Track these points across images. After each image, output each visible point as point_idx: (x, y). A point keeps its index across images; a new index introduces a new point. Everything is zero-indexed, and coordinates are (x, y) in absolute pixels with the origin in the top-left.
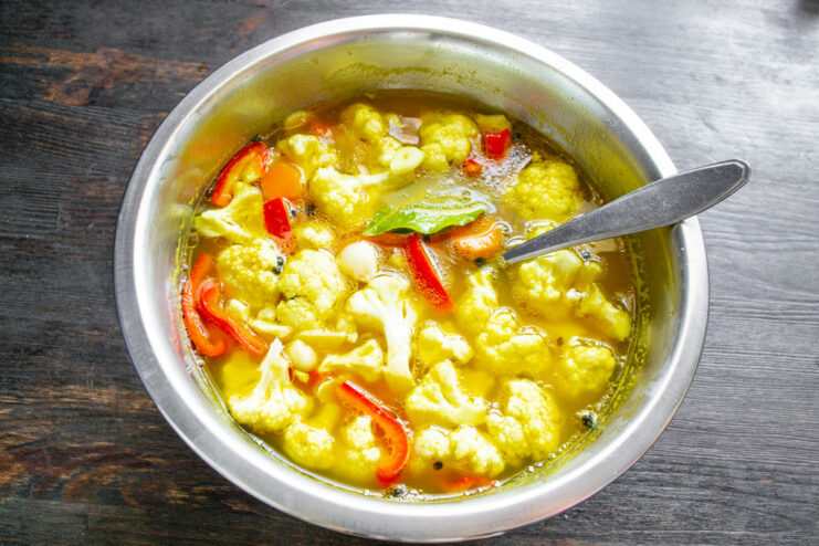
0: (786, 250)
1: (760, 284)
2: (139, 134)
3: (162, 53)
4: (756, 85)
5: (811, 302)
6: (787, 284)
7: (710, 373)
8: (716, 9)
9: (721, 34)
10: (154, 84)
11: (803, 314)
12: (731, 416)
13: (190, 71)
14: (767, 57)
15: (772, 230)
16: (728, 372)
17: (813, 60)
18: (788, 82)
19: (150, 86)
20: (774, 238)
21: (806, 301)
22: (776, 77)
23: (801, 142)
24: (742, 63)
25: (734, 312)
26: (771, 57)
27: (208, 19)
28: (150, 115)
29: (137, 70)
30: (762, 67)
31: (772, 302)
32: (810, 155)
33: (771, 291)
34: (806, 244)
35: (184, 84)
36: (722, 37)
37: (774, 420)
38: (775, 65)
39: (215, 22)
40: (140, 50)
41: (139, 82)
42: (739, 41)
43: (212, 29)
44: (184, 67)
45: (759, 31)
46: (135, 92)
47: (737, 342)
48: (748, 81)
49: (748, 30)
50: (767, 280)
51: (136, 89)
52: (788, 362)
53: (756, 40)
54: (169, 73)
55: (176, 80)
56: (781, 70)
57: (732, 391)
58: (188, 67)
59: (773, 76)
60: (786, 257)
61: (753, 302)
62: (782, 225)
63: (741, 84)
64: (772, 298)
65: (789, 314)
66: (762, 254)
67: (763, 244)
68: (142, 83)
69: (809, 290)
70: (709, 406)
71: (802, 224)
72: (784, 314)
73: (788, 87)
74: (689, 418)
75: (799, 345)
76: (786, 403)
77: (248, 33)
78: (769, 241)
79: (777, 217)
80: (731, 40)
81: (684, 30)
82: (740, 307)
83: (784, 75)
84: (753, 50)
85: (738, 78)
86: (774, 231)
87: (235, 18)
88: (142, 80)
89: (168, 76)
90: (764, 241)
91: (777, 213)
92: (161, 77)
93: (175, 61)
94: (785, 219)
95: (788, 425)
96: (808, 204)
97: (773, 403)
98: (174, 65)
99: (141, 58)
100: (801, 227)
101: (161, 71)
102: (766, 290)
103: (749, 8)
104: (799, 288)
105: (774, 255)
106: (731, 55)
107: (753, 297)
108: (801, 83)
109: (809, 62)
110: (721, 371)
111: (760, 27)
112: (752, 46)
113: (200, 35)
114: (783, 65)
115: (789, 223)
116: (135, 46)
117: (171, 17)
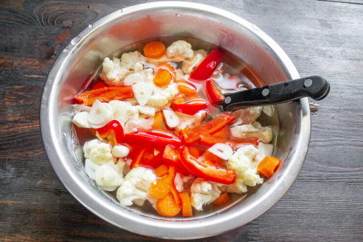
0: (329, 145)
1: (315, 164)
2: (4, 97)
3: (16, 54)
4: (315, 59)
5: (341, 172)
6: (329, 163)
7: (290, 212)
8: (296, 21)
9: (297, 33)
10: (12, 70)
11: (337, 179)
12: (300, 235)
13: (30, 63)
14: (320, 45)
15: (322, 135)
16: (299, 211)
17: (343, 45)
18: (331, 57)
19: (10, 72)
20: (323, 139)
21: (339, 172)
22: (325, 55)
23: (337, 88)
24: (308, 48)
25: (302, 179)
26: (323, 44)
27: (40, 35)
28: (10, 87)
29: (3, 64)
30: (318, 49)
31: (321, 173)
32: (342, 95)
33: (321, 167)
34: (338, 142)
35: (27, 70)
36: (298, 35)
37: (322, 236)
38: (325, 49)
39: (43, 37)
40: (5, 53)
41: (4, 69)
42: (307, 37)
43: (42, 40)
44: (27, 61)
45: (317, 30)
46: (2, 75)
47: (304, 195)
48: (311, 57)
49: (312, 30)
50: (319, 161)
51: (3, 73)
52: (329, 205)
53: (315, 35)
54: (19, 64)
55: (23, 68)
56: (328, 51)
57: (301, 221)
58: (30, 61)
59: (324, 54)
60: (329, 149)
61: (312, 174)
62: (327, 132)
63: (308, 59)
64: (321, 171)
65: (330, 179)
66: (317, 148)
67: (317, 143)
68: (7, 70)
69: (340, 166)
70: (289, 230)
71: (337, 131)
72: (327, 179)
73: (331, 60)
74: (279, 237)
75: (334, 196)
76: (328, 226)
77: (60, 42)
78: (320, 141)
79: (324, 128)
80: (303, 36)
81: (280, 32)
82: (305, 176)
83: (329, 53)
84: (314, 41)
85: (306, 56)
86: (322, 136)
87: (54, 34)
88: (6, 68)
89: (19, 66)
90: (318, 141)
91: (325, 126)
92: (16, 67)
93: (23, 58)
94: (329, 129)
95: (329, 238)
96: (340, 121)
97: (322, 226)
98: (22, 60)
99: (6, 57)
100: (337, 133)
101: (16, 64)
102: (319, 167)
103: (312, 19)
104: (335, 165)
105: (323, 148)
106: (303, 44)
107: (312, 171)
108: (337, 57)
109: (342, 46)
110: (295, 211)
111: (317, 29)
112: (313, 39)
113: (36, 44)
114: (328, 48)
115: (331, 131)
116: (3, 51)
117: (22, 35)
